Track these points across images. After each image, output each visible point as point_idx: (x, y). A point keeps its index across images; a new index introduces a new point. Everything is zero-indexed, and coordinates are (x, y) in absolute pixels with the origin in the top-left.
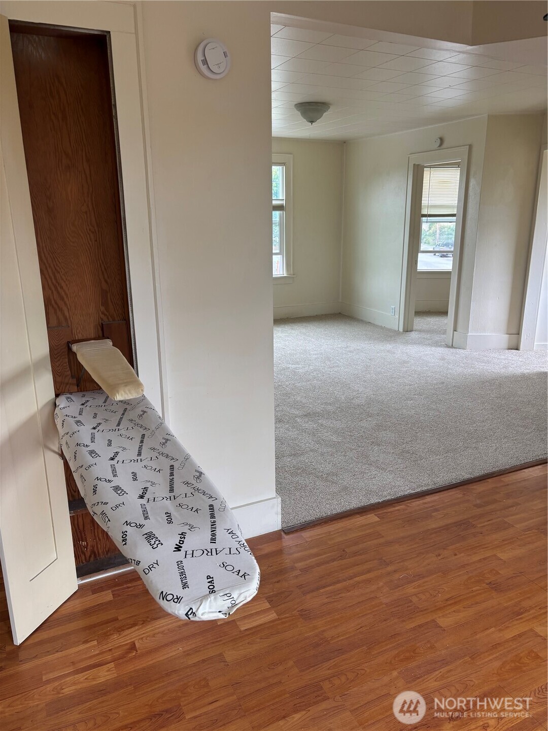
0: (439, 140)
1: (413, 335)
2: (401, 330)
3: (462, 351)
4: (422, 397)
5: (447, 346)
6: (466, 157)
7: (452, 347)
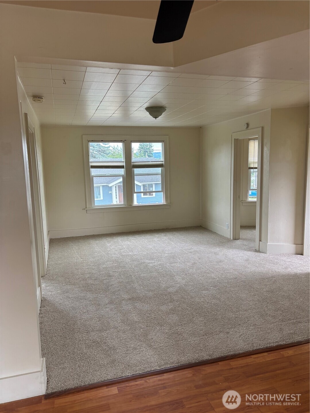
0: (246, 124)
1: (238, 242)
2: (232, 238)
3: (263, 255)
4: (215, 288)
5: (256, 251)
6: (260, 134)
7: (259, 251)
